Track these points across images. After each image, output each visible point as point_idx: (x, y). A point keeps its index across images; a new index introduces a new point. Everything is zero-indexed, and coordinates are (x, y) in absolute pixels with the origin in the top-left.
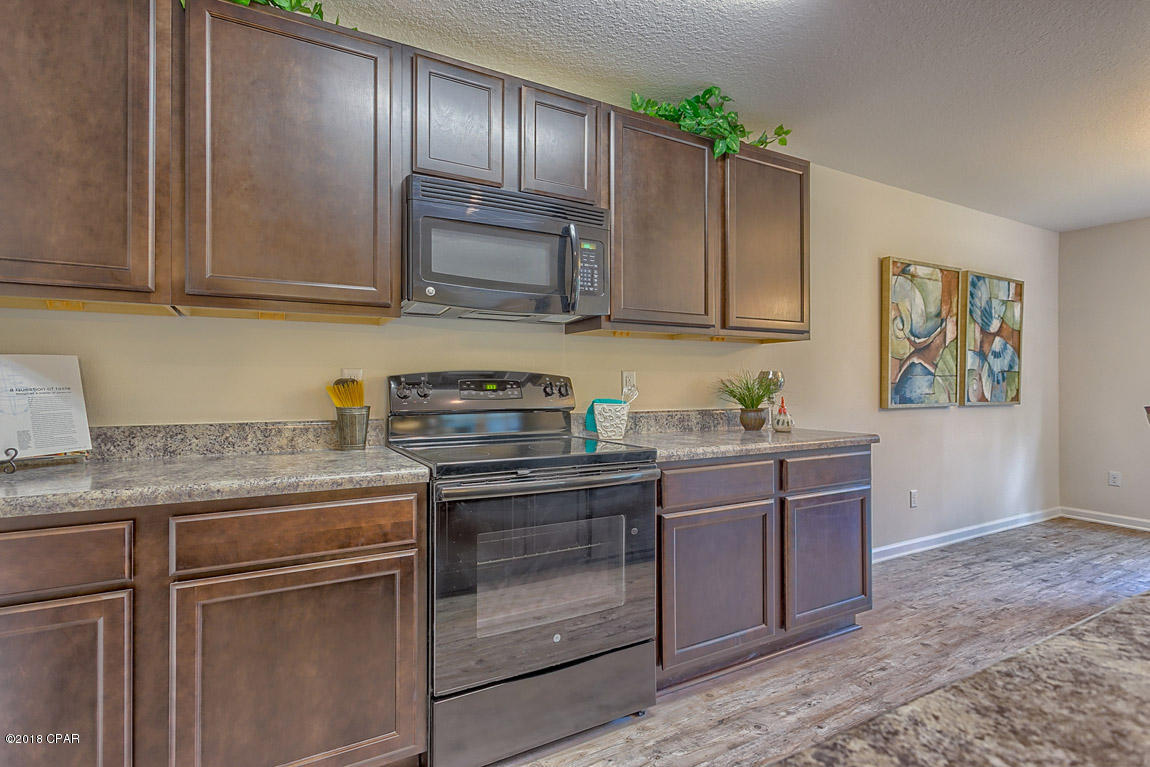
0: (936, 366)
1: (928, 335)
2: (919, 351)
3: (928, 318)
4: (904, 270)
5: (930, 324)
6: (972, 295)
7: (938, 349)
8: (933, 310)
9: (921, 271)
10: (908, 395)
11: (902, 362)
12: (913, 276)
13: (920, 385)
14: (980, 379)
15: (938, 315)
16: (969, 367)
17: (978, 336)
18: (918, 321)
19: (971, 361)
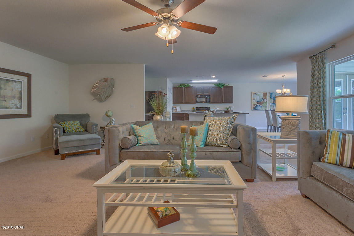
0: (262, 105)
1: (261, 101)
2: (258, 103)
3: (260, 99)
4: (255, 94)
5: (261, 100)
6: (271, 95)
7: (263, 103)
8: (261, 98)
9: (258, 93)
10: (256, 109)
11: (255, 105)
12: (257, 94)
13: (259, 108)
14: (273, 107)
15: (263, 98)
16: (270, 105)
17: (273, 101)
18: (258, 100)
19: (270, 104)
